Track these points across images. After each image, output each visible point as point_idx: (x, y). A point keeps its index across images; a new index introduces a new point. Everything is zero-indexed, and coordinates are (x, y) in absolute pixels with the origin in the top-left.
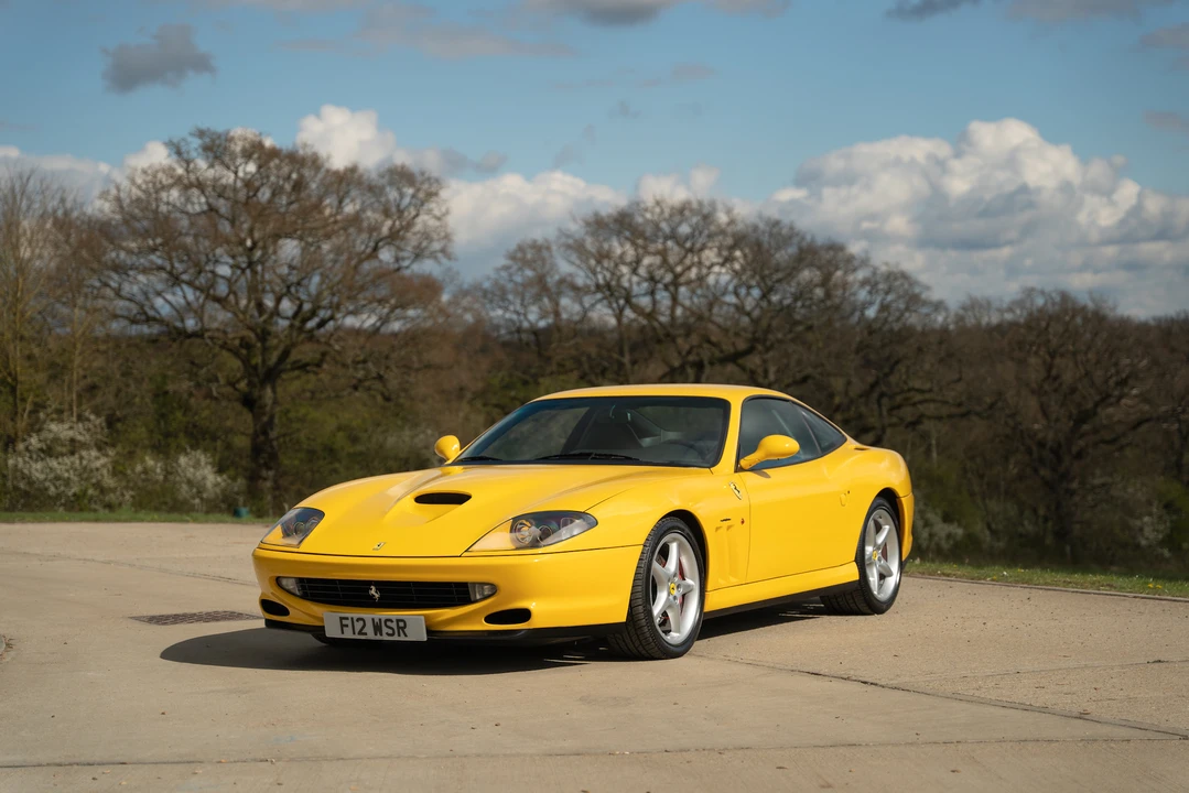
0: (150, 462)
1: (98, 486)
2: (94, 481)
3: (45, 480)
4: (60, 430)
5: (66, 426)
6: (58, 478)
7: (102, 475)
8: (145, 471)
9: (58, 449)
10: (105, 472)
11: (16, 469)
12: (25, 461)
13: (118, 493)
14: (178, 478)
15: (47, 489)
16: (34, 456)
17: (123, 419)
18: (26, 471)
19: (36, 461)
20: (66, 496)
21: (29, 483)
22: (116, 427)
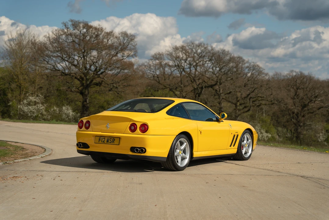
0: (55, 108)
1: (42, 114)
2: (40, 112)
3: (28, 112)
4: (32, 98)
5: (34, 98)
6: (31, 111)
7: (43, 111)
8: (54, 110)
9: (31, 104)
10: (43, 110)
11: (20, 108)
12: (23, 107)
13: (47, 116)
14: (62, 113)
15: (28, 114)
16: (25, 105)
17: (49, 96)
18: (23, 109)
19: (26, 107)
20: (33, 116)
21: (23, 112)
22: (47, 98)
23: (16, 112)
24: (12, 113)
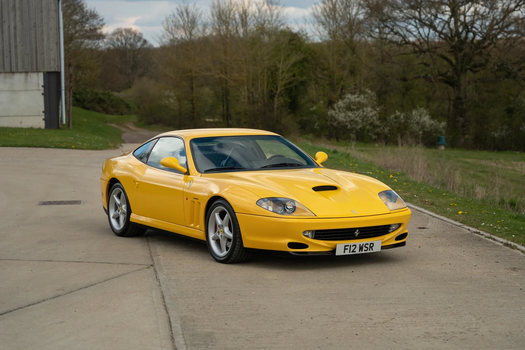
0: (398, 113)
1: (371, 124)
2: (369, 122)
3: (346, 122)
4: (351, 98)
5: (356, 96)
6: (352, 121)
7: (374, 120)
8: (396, 118)
9: (352, 107)
10: (375, 118)
11: (332, 116)
12: (336, 113)
13: (382, 128)
14: (412, 121)
15: (347, 126)
16: (341, 110)
17: (385, 93)
18: (336, 117)
19: (342, 113)
20: (356, 129)
21: (338, 123)
22: (381, 96)
23: (324, 122)
24: (317, 125)
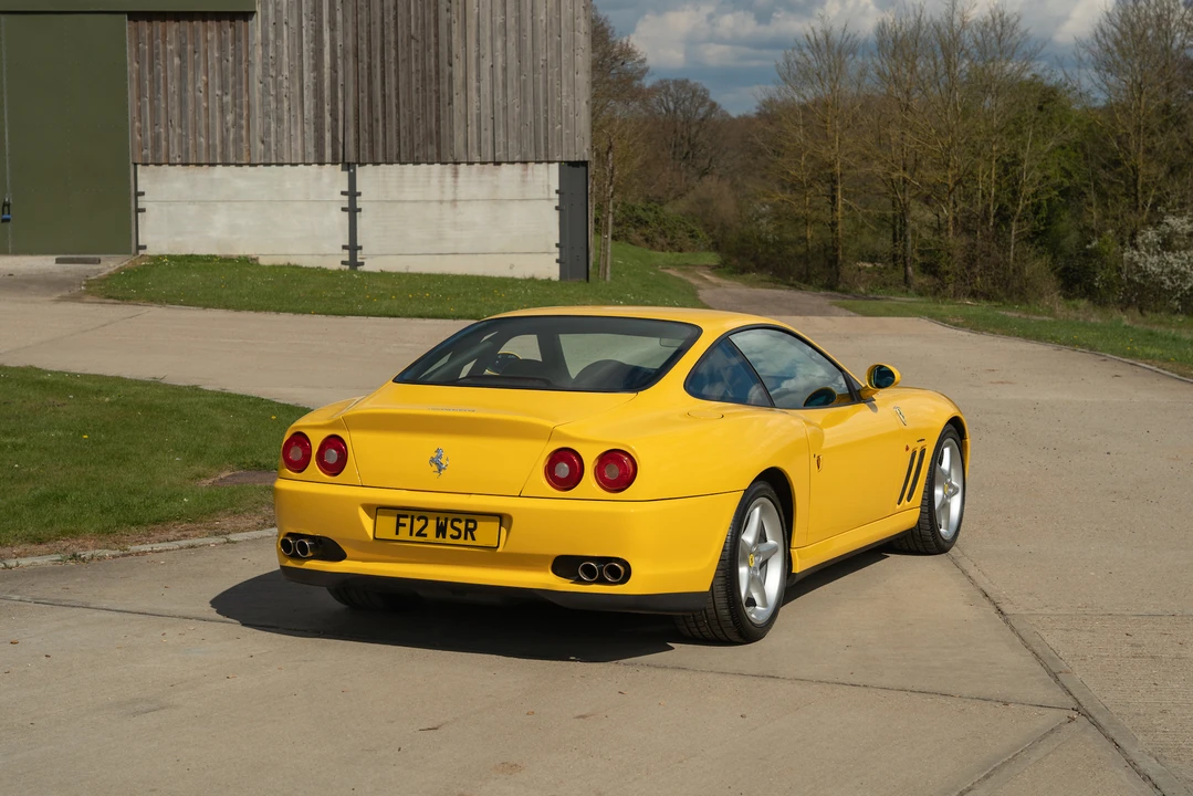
3: (1162, 273)
4: (1178, 224)
9: (1176, 242)
11: (1131, 262)
12: (1140, 255)
15: (1163, 283)
16: (1151, 250)
18: (1141, 264)
19: (1152, 255)
20: (1181, 290)
21: (1144, 276)
23: (1115, 274)
24: (1101, 280)
